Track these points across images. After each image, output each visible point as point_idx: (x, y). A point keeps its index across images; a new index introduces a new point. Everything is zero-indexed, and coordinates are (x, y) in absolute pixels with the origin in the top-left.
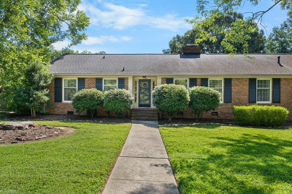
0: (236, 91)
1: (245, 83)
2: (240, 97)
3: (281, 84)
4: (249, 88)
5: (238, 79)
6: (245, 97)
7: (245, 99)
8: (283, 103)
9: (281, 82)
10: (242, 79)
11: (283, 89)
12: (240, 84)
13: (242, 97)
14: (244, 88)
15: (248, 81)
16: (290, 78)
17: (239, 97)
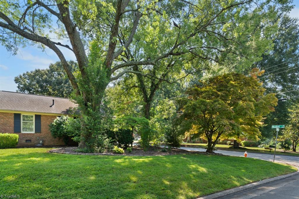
0: (2, 123)
1: (10, 117)
2: (6, 128)
3: (42, 119)
4: (14, 121)
5: (3, 113)
6: (11, 128)
7: (10, 129)
8: (43, 133)
9: (42, 118)
10: (8, 113)
11: (43, 123)
12: (5, 117)
13: (8, 128)
14: (9, 121)
15: (13, 115)
16: (49, 116)
17: (4, 128)
